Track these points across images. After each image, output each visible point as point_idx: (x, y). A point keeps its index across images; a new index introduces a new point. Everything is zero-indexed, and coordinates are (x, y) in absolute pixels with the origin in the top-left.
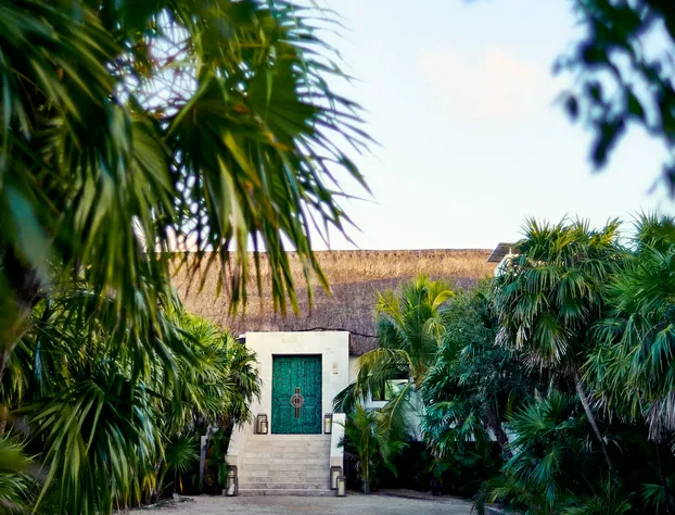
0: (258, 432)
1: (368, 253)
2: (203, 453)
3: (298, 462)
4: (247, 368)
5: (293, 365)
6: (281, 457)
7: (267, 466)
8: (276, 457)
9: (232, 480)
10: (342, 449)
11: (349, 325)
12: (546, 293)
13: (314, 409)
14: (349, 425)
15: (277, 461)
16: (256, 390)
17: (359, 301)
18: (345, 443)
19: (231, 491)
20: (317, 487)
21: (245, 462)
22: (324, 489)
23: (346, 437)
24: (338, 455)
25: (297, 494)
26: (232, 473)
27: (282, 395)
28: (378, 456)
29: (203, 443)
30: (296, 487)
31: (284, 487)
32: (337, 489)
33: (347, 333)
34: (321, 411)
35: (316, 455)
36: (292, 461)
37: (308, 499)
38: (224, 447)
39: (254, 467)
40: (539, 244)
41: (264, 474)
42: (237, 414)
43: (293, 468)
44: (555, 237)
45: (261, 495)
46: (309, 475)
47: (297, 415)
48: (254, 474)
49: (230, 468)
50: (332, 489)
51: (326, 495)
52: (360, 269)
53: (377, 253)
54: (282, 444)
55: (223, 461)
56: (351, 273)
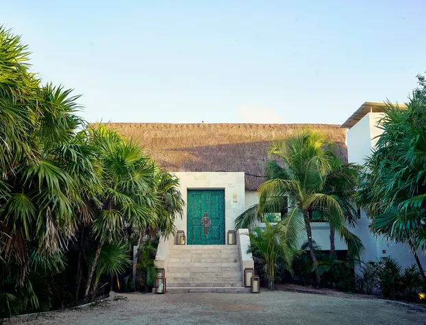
0: (177, 243)
1: (251, 126)
2: (135, 260)
3: (214, 265)
4: (171, 190)
5: (203, 197)
6: (198, 262)
7: (188, 269)
8: (195, 262)
9: (160, 280)
10: (251, 255)
13: (219, 228)
15: (197, 265)
16: (179, 209)
17: (248, 154)
18: (253, 250)
19: (160, 289)
20: (232, 285)
21: (170, 265)
22: (239, 287)
23: (252, 246)
24: (248, 260)
26: (160, 275)
27: (195, 218)
28: (281, 260)
29: (135, 252)
30: (214, 285)
31: (205, 285)
32: (251, 287)
34: (224, 229)
36: (208, 265)
37: (227, 296)
38: (153, 257)
39: (178, 270)
41: (187, 275)
42: (164, 227)
43: (210, 270)
45: (186, 292)
46: (224, 276)
47: (206, 232)
48: (179, 275)
49: (157, 270)
50: (246, 287)
51: (242, 292)
52: (247, 135)
53: (257, 125)
54: (200, 252)
55: (153, 265)
56: (240, 137)
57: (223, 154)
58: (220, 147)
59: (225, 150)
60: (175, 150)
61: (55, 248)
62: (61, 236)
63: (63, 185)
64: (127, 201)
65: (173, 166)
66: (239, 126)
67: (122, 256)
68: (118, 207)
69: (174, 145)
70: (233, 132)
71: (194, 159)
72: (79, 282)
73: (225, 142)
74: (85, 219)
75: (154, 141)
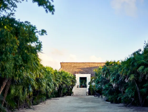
1: (94, 63)
3: (82, 91)
6: (80, 91)
11: (91, 73)
12: (108, 70)
14: (90, 87)
19: (72, 95)
21: (75, 91)
22: (86, 95)
24: (88, 90)
25: (82, 95)
31: (80, 95)
33: (90, 74)
35: (85, 91)
37: (83, 96)
38: (72, 90)
40: (108, 64)
41: (78, 93)
42: (73, 86)
44: (109, 63)
45: (77, 96)
46: (84, 93)
48: (76, 93)
49: (72, 92)
51: (86, 96)
52: (93, 65)
53: (96, 63)
55: (71, 91)
56: (92, 65)
57: (88, 70)
58: (87, 68)
59: (88, 69)
60: (78, 69)
61: (56, 90)
62: (57, 88)
63: (57, 83)
64: (66, 83)
65: (77, 72)
66: (92, 63)
67: (66, 90)
68: (65, 83)
69: (78, 67)
70: (91, 64)
71: (82, 71)
72: (60, 94)
73: (88, 67)
74: (60, 85)
75: (74, 67)
